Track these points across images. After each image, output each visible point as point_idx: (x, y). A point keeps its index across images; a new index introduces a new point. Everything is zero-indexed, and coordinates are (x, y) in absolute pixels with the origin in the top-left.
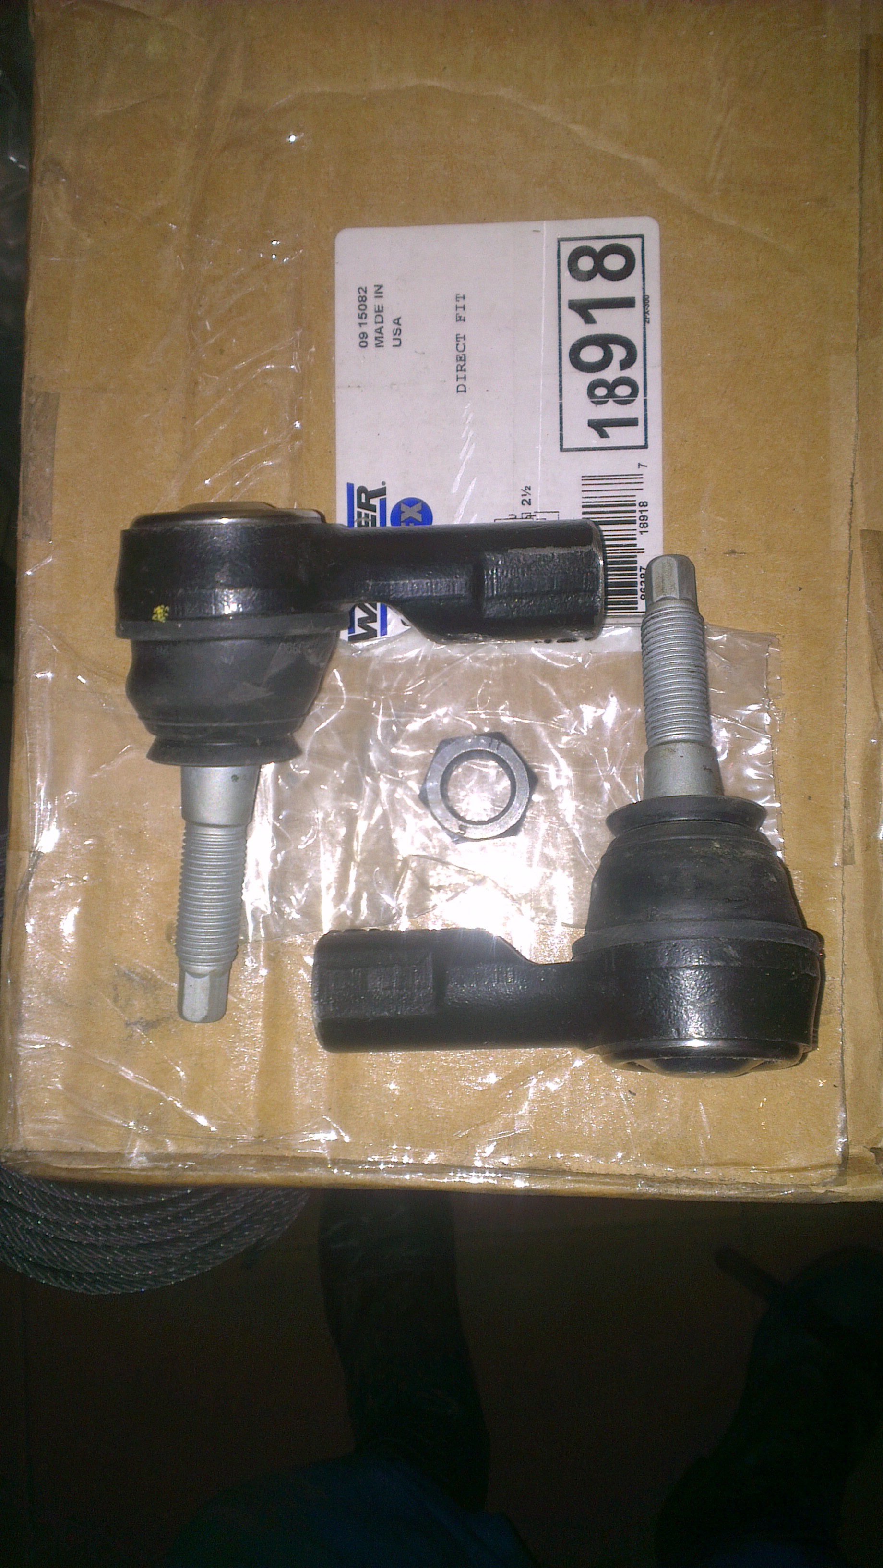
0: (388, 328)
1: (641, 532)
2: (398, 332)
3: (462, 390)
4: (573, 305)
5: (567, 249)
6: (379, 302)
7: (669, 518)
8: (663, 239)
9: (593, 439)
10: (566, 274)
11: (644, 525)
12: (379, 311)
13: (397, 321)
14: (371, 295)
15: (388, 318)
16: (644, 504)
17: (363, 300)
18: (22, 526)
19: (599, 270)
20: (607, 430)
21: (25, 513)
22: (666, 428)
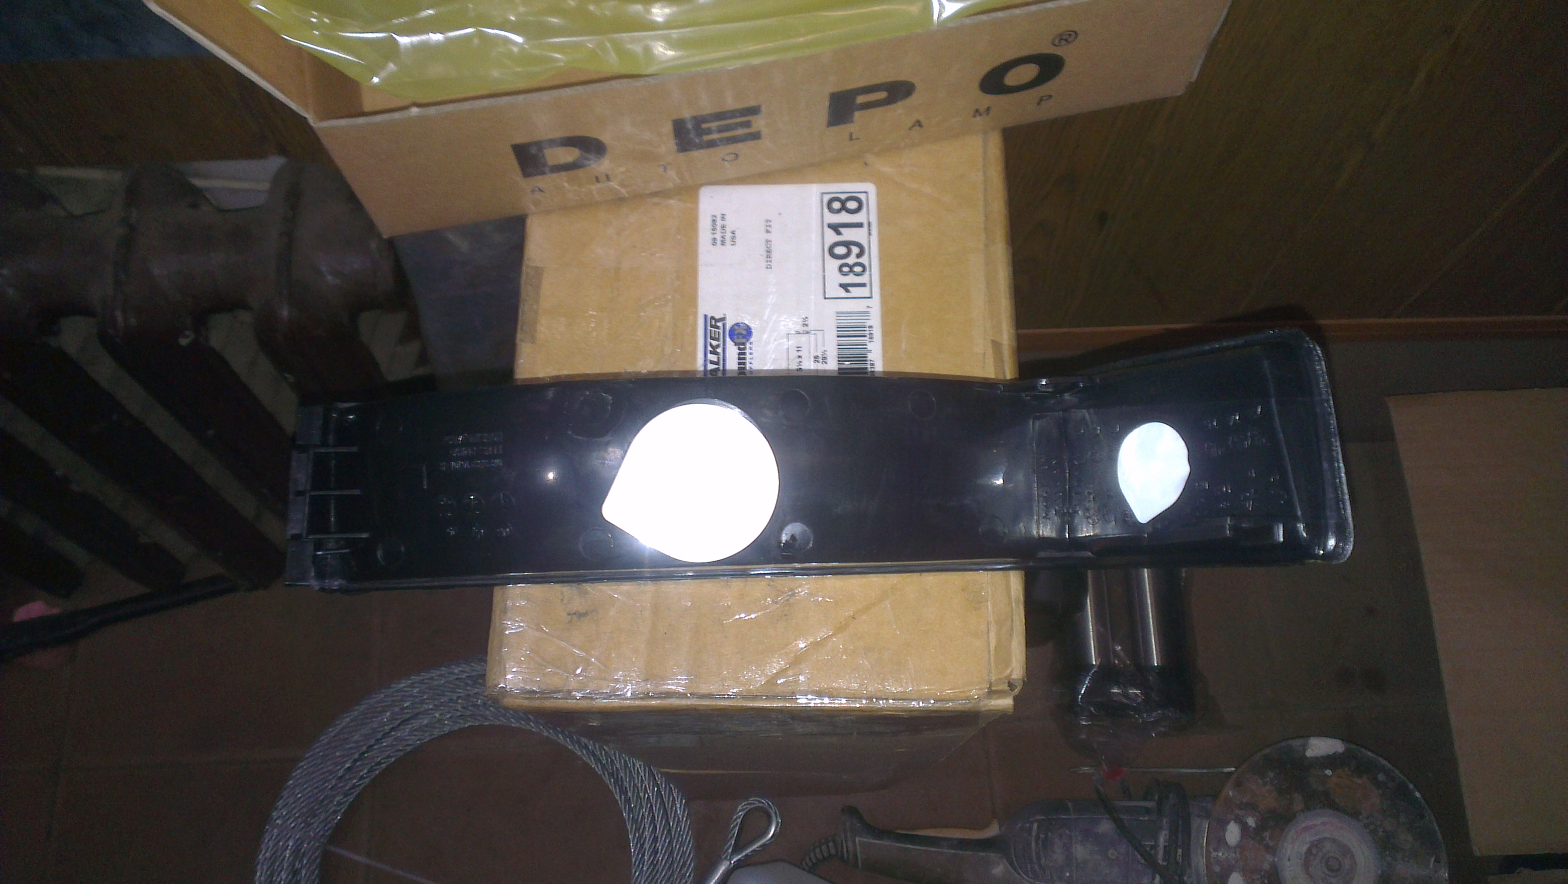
0: (728, 236)
1: (870, 342)
2: (733, 239)
3: (769, 267)
4: (830, 226)
5: (826, 198)
6: (723, 222)
7: (885, 334)
8: (878, 194)
9: (843, 293)
10: (826, 210)
11: (871, 338)
12: (723, 227)
13: (733, 233)
14: (719, 219)
15: (728, 230)
16: (870, 327)
17: (714, 221)
18: (519, 335)
19: (844, 208)
20: (850, 288)
21: (522, 329)
22: (882, 288)
